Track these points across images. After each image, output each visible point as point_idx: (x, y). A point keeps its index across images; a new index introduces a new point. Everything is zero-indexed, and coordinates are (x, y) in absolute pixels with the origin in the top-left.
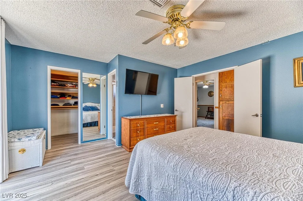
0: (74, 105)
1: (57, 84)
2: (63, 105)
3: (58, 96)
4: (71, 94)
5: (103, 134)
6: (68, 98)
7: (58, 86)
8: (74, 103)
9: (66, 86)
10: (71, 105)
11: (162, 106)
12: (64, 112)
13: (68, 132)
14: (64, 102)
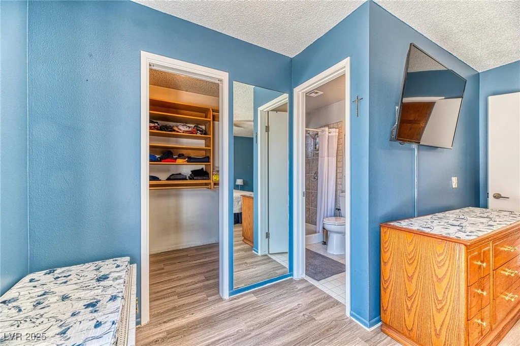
0: (190, 179)
1: (156, 124)
2: (169, 179)
3: (157, 156)
4: (184, 152)
5: (263, 254)
6: (180, 161)
7: (157, 129)
8: (190, 173)
9: (174, 131)
10: (185, 179)
11: (454, 182)
12: (168, 196)
13: (177, 244)
14: (169, 171)
